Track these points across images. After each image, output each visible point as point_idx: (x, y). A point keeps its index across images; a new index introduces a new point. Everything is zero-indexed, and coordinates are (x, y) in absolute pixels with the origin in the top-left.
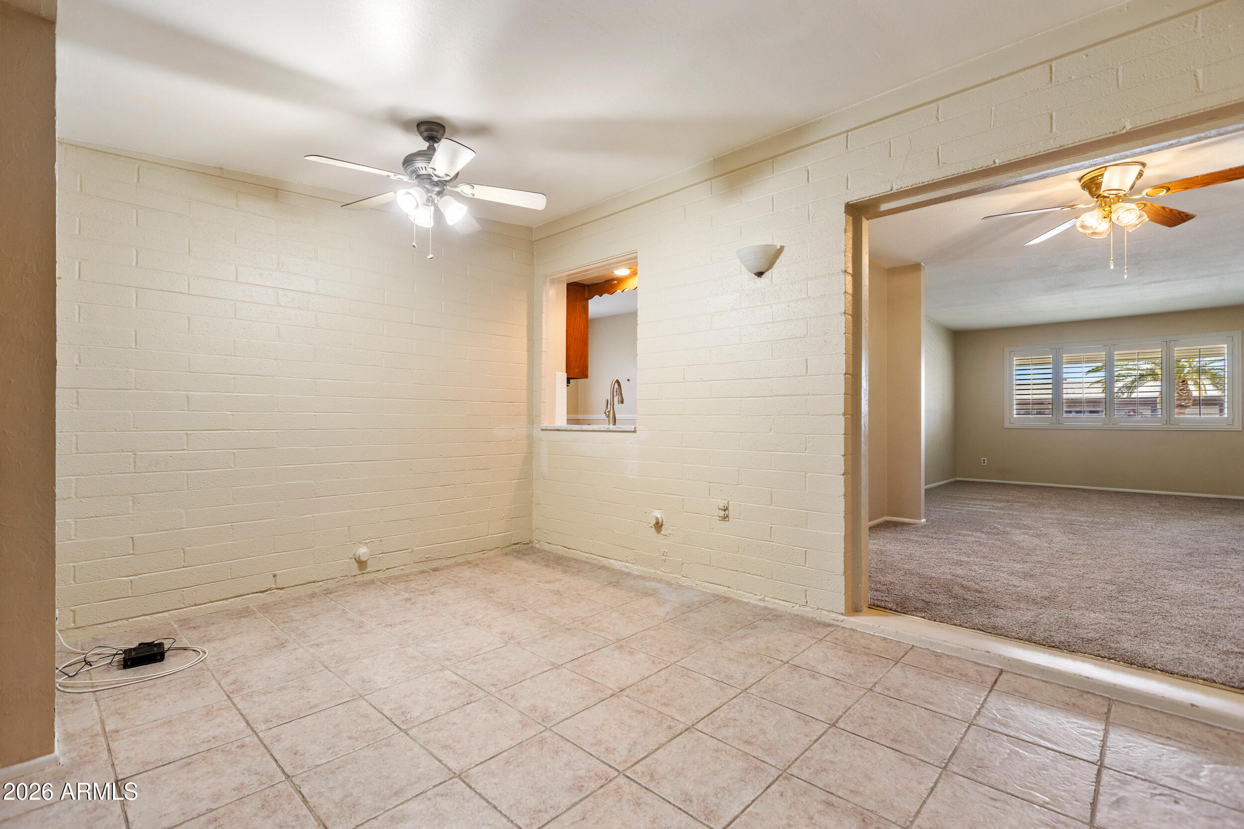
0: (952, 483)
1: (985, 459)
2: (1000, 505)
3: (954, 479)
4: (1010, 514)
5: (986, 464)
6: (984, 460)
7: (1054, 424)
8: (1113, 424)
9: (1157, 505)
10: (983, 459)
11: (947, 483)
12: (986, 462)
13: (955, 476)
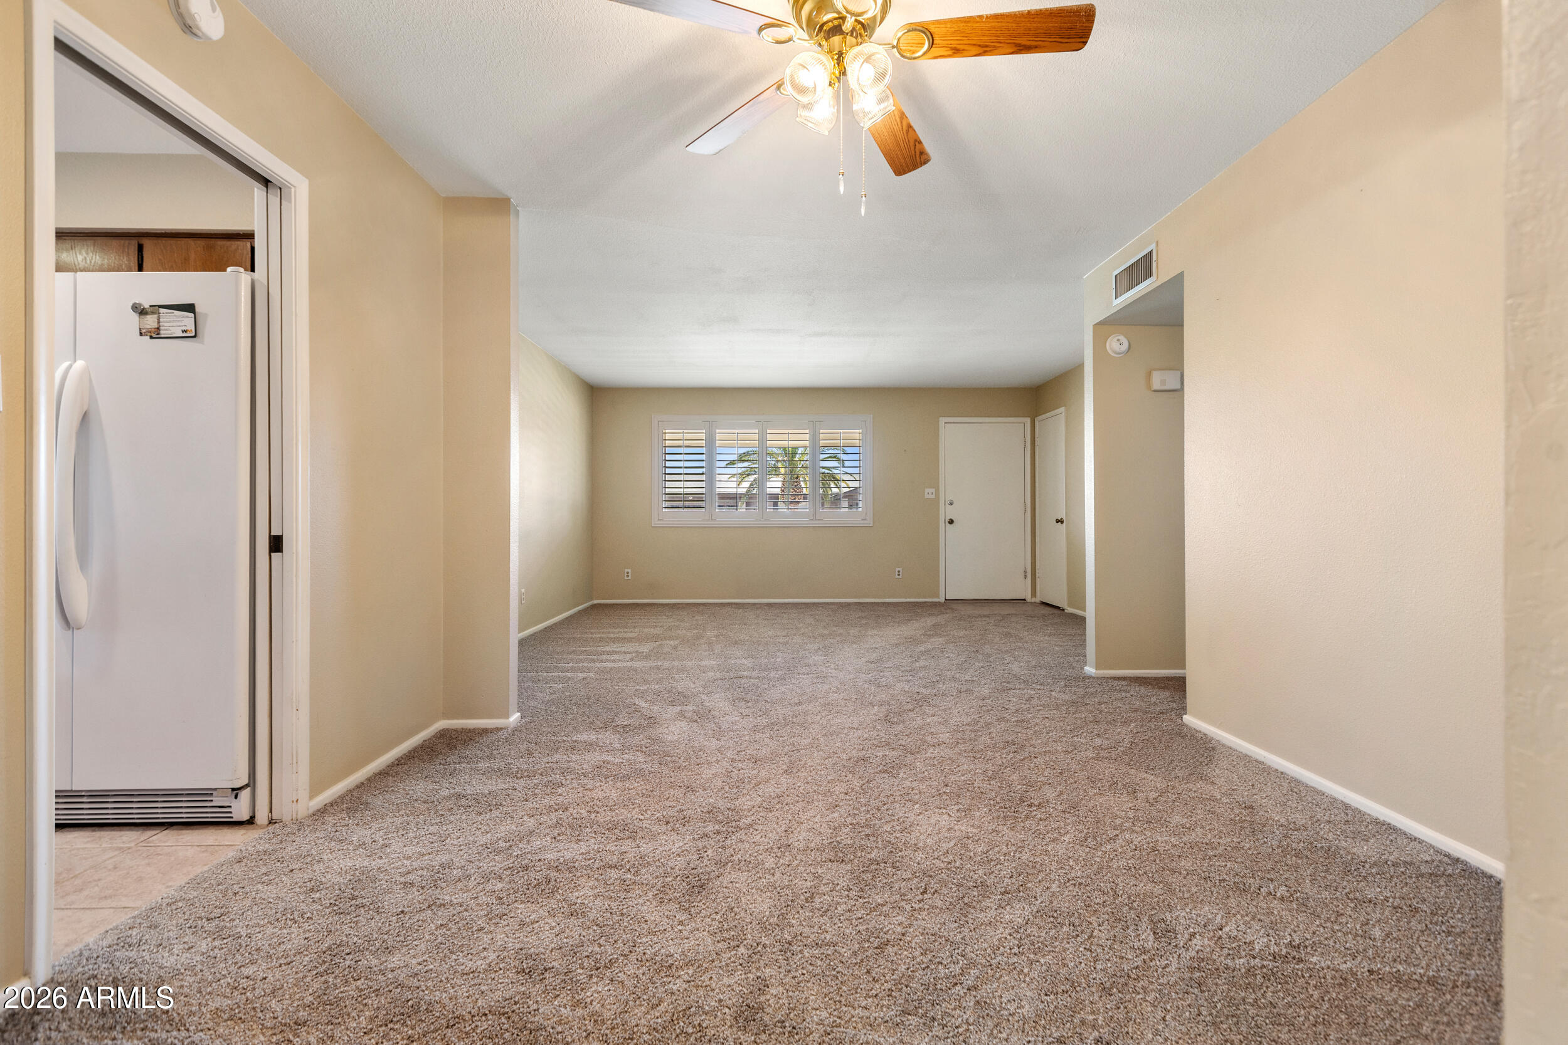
0: (585, 610)
1: (629, 571)
2: (645, 648)
3: (591, 603)
4: (658, 668)
5: (630, 578)
6: (628, 573)
7: (707, 520)
8: (766, 520)
9: (811, 620)
10: (626, 570)
11: (580, 612)
12: (630, 574)
13: (592, 599)
